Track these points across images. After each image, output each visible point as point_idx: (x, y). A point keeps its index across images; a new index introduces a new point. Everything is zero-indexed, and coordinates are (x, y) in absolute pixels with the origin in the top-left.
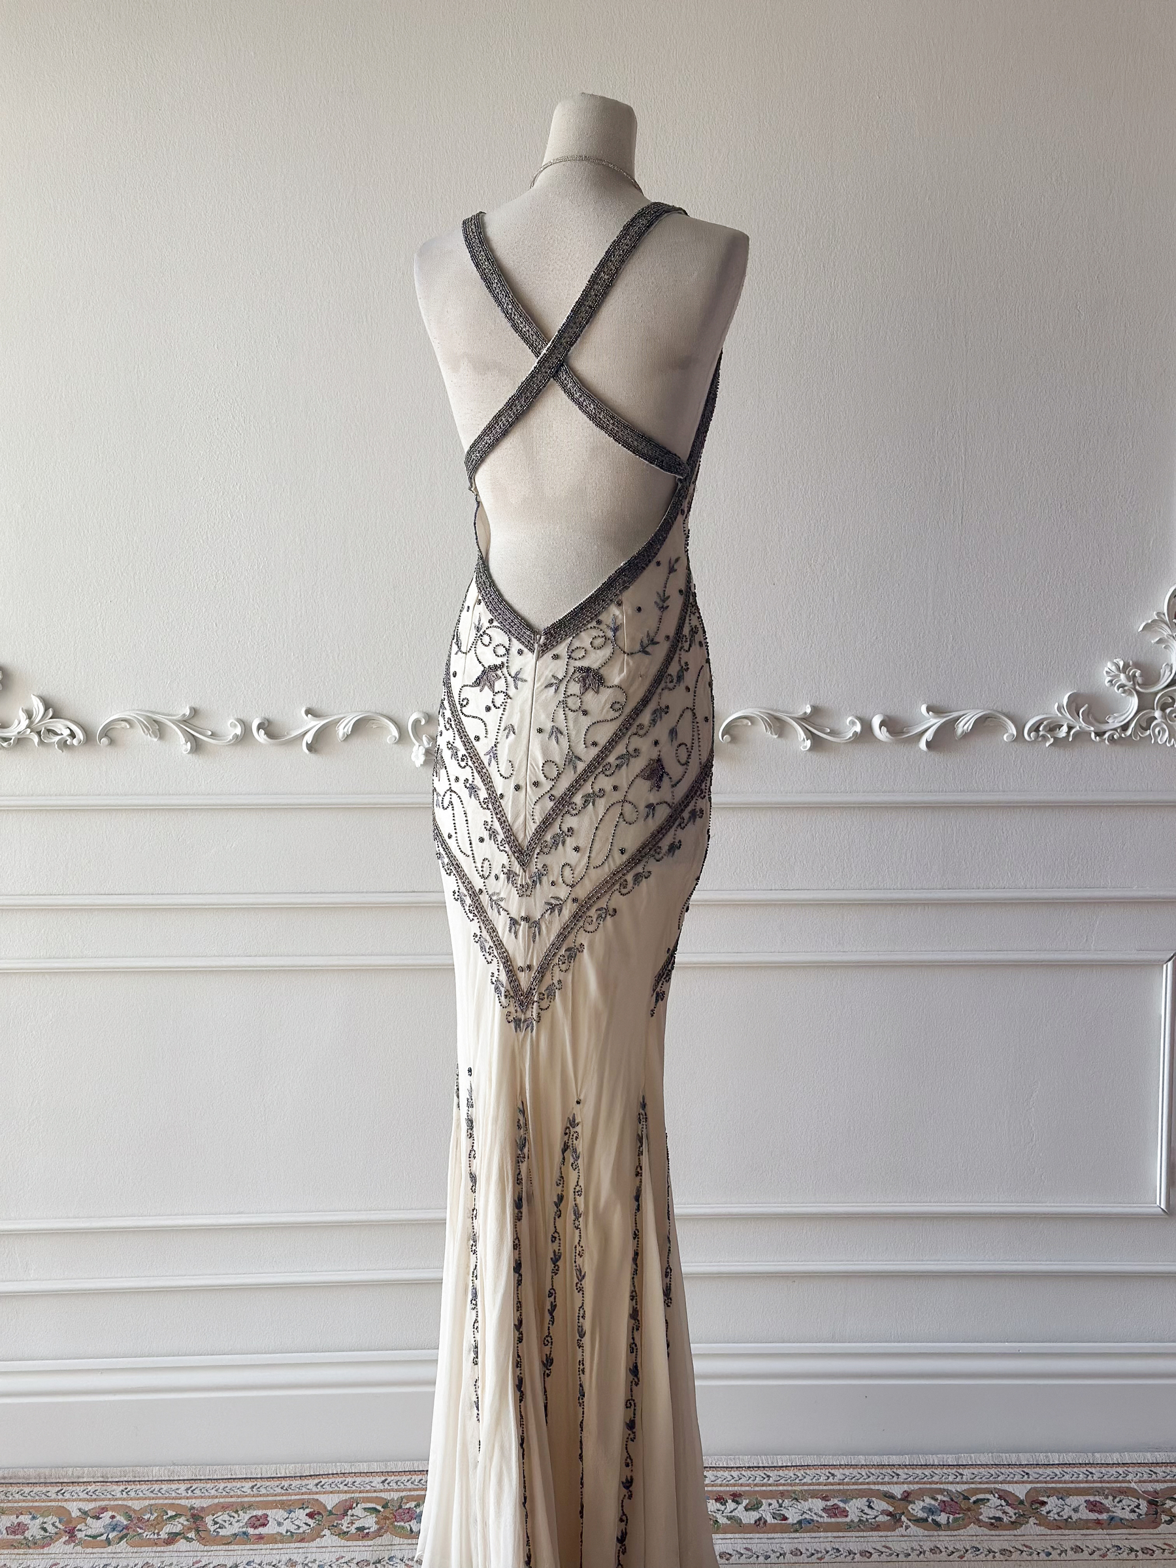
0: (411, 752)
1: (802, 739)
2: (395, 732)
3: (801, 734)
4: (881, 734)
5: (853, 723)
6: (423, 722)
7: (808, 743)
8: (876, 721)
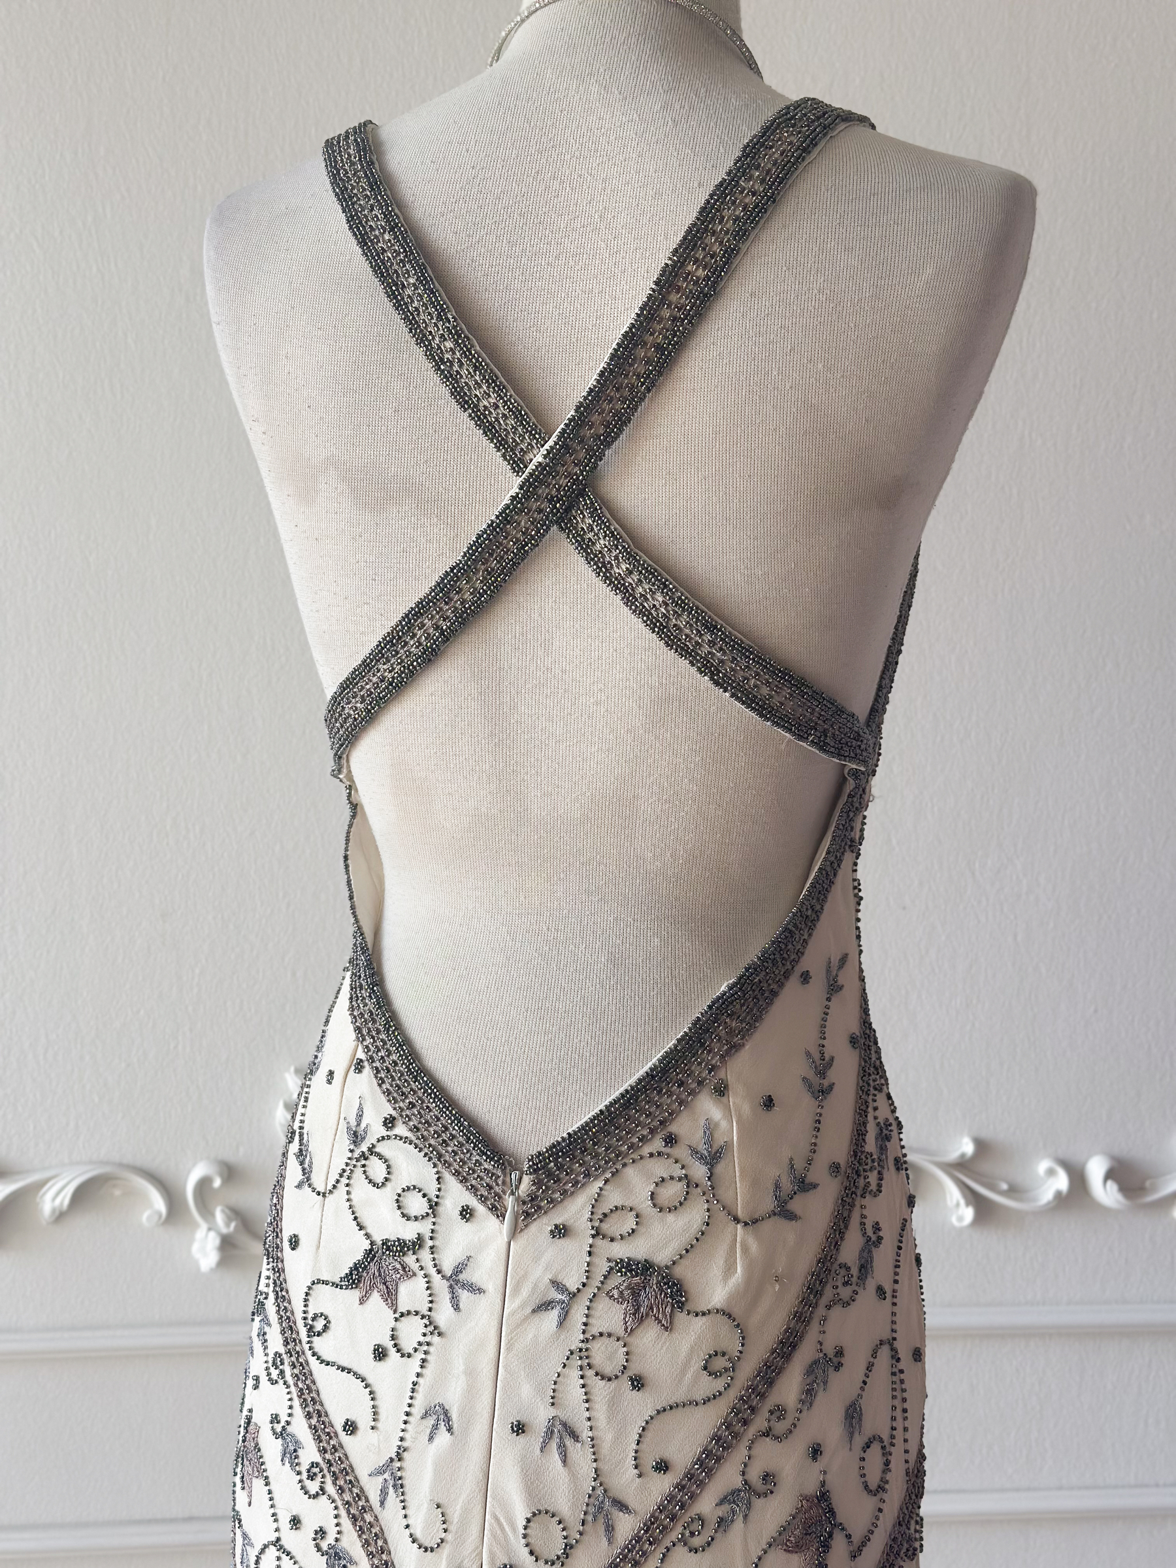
0: (191, 1241)
1: (955, 1202)
2: (159, 1204)
3: (954, 1193)
4: (1106, 1194)
5: (1051, 1172)
6: (217, 1183)
7: (968, 1213)
8: (1096, 1169)
